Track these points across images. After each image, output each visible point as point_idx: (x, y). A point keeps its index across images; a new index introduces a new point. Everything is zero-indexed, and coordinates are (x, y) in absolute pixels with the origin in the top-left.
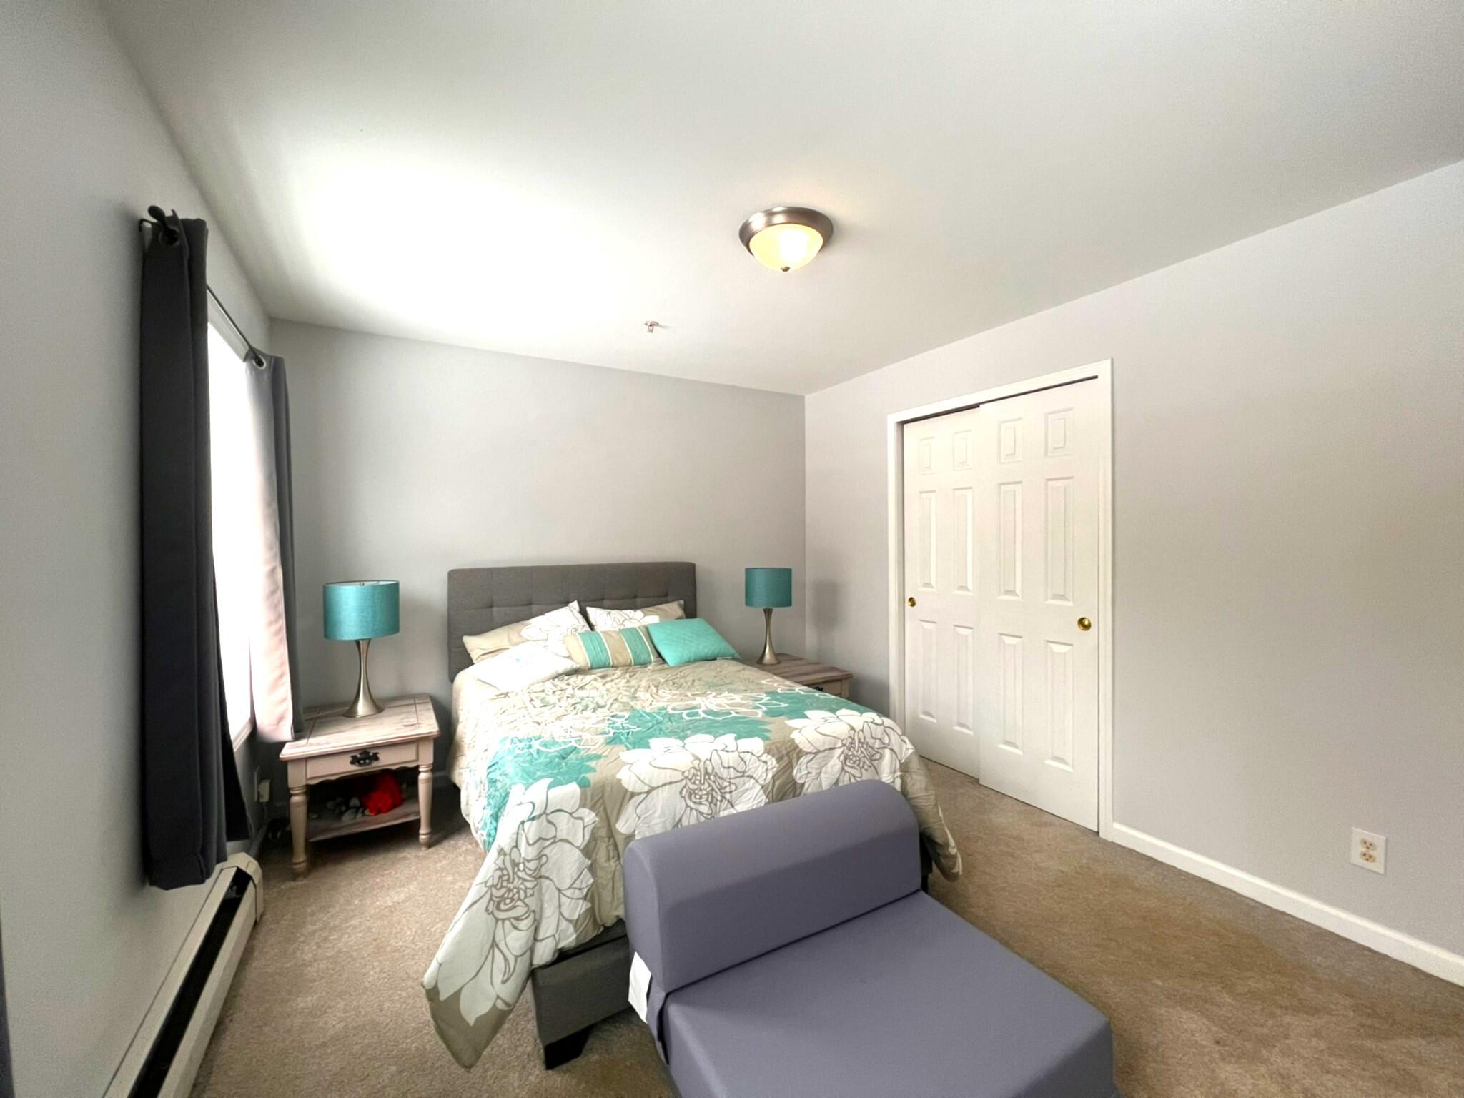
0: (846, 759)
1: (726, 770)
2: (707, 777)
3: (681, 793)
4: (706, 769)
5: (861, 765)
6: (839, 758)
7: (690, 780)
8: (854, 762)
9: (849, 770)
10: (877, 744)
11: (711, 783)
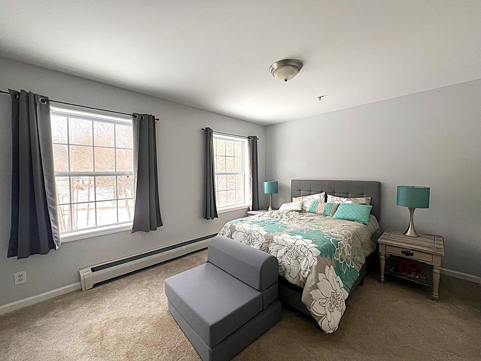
0: (286, 252)
1: (254, 236)
2: (250, 235)
3: (243, 235)
4: (250, 233)
5: (292, 256)
6: (285, 250)
7: (246, 233)
8: (289, 254)
9: (287, 256)
10: (302, 254)
11: (250, 237)
